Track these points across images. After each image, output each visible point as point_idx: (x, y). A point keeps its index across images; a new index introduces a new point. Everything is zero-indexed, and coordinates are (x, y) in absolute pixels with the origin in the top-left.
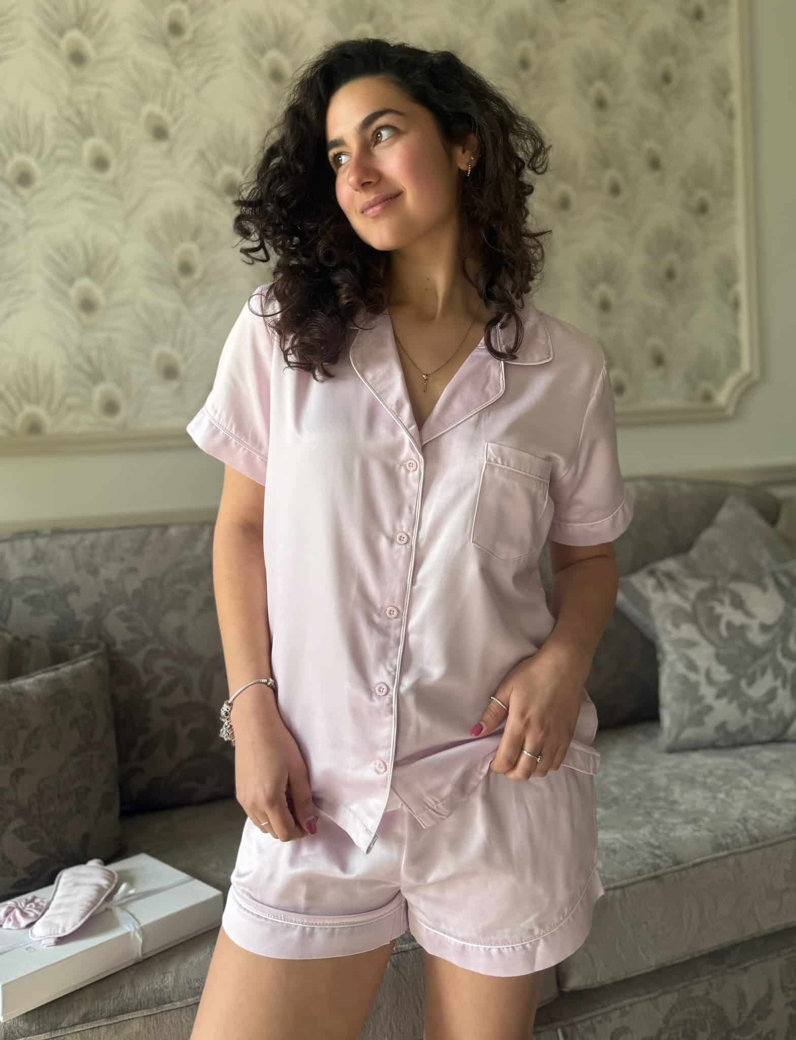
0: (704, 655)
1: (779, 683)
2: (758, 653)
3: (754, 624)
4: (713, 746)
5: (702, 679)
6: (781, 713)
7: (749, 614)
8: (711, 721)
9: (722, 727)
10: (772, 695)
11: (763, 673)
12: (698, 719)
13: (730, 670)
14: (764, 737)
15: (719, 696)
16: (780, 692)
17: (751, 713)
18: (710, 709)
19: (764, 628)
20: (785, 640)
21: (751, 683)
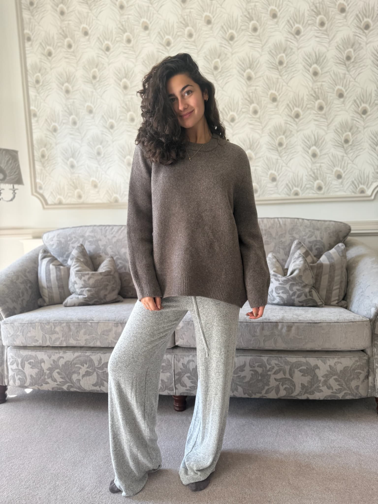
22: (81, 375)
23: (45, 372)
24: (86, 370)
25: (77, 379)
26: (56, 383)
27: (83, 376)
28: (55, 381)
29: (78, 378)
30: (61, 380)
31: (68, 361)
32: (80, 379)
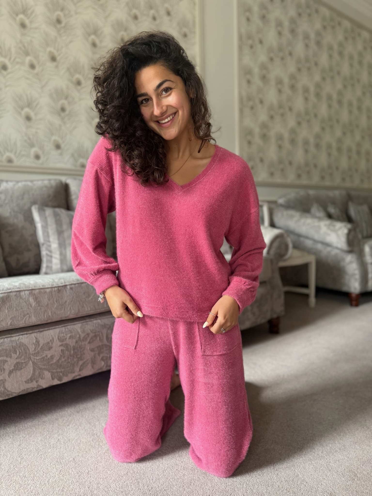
24: (15, 362)
27: (11, 372)
32: (5, 380)
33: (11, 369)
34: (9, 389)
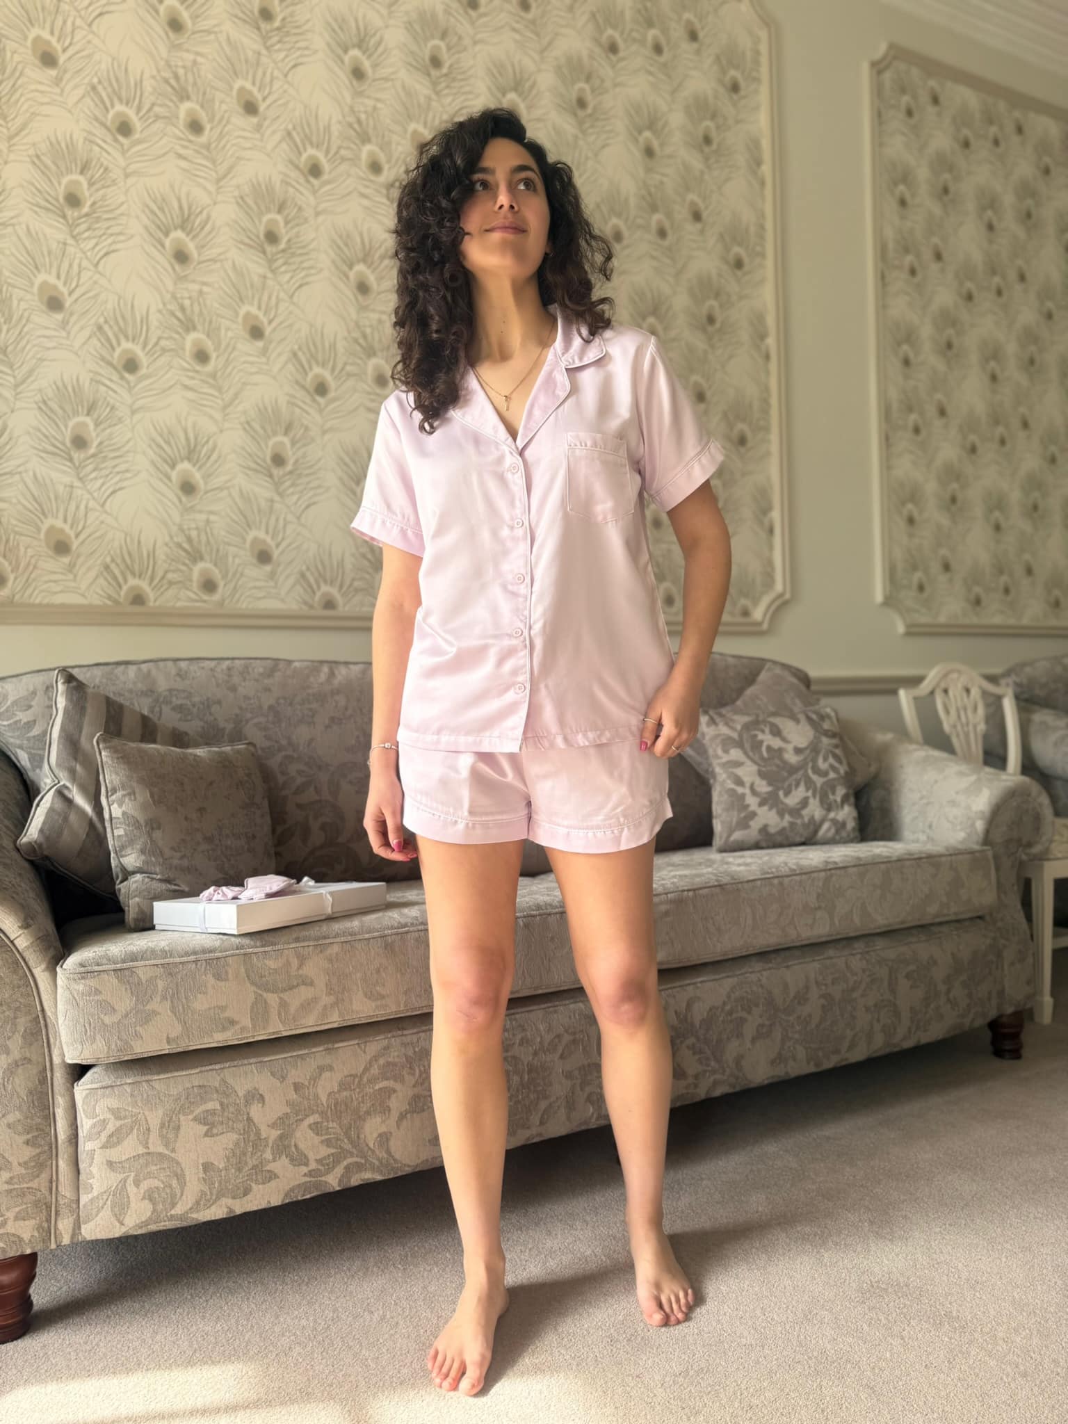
0: (748, 772)
1: (810, 794)
2: (793, 770)
3: (790, 747)
4: (757, 846)
5: (747, 791)
6: (812, 819)
7: (784, 740)
8: (756, 825)
9: (764, 830)
10: (804, 803)
11: (797, 785)
12: (744, 824)
13: (770, 784)
14: (798, 839)
15: (761, 804)
16: (811, 801)
17: (787, 818)
18: (754, 814)
19: (798, 751)
20: (814, 761)
21: (787, 793)
22: (395, 1115)
23: (264, 1135)
24: (410, 1093)
25: (380, 1135)
26: (305, 1169)
28: (299, 1159)
29: (383, 1129)
30: (325, 1151)
31: (351, 1076)
32: (391, 1133)
33: (403, 1109)
34: (397, 1156)
